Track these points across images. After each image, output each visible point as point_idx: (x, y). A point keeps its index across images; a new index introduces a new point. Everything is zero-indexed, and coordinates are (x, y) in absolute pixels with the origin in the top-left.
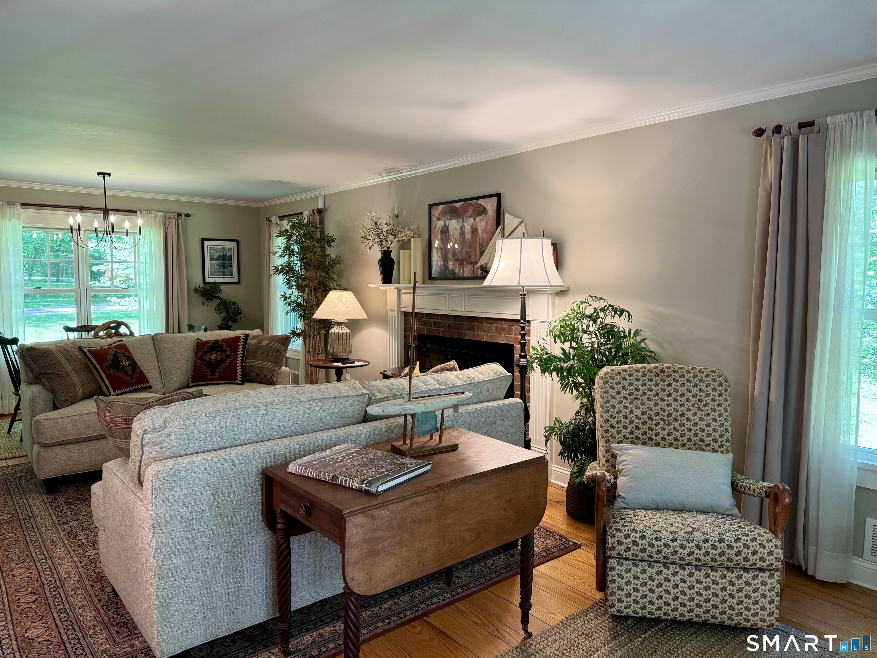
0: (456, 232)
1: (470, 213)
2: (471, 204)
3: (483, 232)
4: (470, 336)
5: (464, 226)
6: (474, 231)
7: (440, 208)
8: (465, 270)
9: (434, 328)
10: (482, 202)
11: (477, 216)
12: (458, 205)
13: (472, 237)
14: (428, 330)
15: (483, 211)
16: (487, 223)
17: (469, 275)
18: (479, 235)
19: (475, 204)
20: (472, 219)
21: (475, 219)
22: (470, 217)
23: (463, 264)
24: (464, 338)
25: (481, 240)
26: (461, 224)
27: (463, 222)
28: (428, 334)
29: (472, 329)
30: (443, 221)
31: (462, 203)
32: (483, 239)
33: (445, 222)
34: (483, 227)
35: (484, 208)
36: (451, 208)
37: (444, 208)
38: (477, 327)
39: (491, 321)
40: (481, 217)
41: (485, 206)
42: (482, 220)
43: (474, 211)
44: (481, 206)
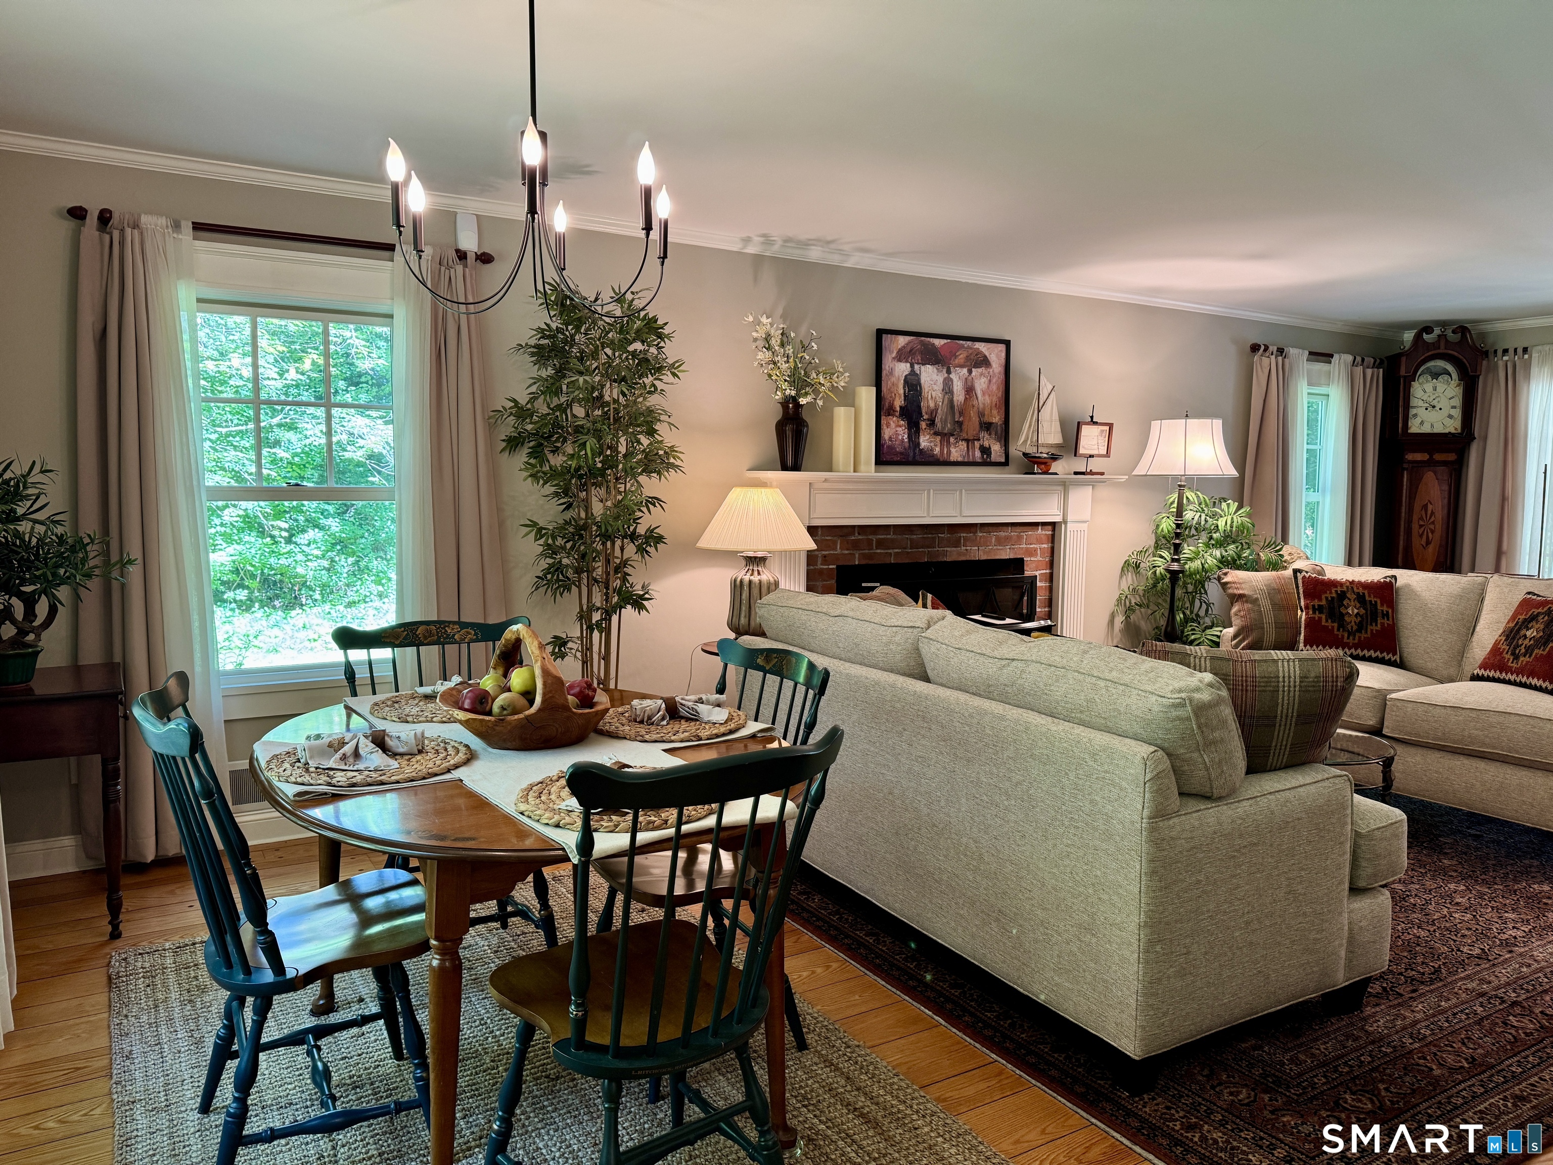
0: (935, 387)
1: (962, 361)
2: (963, 346)
3: (984, 394)
4: (953, 554)
5: (952, 380)
6: (970, 390)
7: (902, 340)
8: (953, 450)
9: (879, 551)
10: (982, 347)
11: (975, 367)
12: (938, 342)
13: (966, 398)
14: (863, 556)
15: (984, 362)
16: (990, 381)
17: (960, 459)
18: (977, 398)
19: (969, 347)
20: (965, 371)
21: (970, 372)
22: (962, 366)
23: (948, 442)
24: (941, 559)
25: (981, 406)
26: (946, 375)
27: (949, 372)
28: (864, 562)
29: (957, 544)
30: (908, 365)
31: (945, 341)
32: (984, 404)
33: (912, 366)
34: (985, 386)
35: (985, 356)
36: (922, 343)
37: (909, 342)
38: (965, 539)
39: (991, 529)
40: (980, 370)
41: (987, 354)
42: (982, 374)
43: (968, 358)
44: (979, 352)
